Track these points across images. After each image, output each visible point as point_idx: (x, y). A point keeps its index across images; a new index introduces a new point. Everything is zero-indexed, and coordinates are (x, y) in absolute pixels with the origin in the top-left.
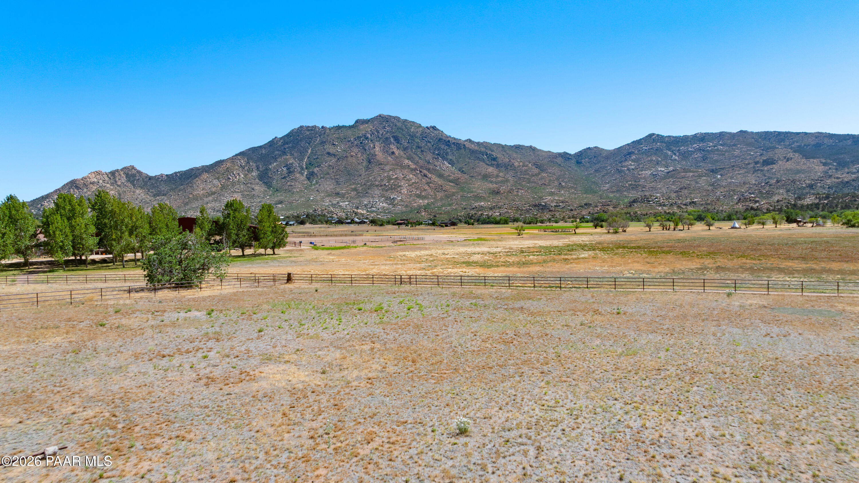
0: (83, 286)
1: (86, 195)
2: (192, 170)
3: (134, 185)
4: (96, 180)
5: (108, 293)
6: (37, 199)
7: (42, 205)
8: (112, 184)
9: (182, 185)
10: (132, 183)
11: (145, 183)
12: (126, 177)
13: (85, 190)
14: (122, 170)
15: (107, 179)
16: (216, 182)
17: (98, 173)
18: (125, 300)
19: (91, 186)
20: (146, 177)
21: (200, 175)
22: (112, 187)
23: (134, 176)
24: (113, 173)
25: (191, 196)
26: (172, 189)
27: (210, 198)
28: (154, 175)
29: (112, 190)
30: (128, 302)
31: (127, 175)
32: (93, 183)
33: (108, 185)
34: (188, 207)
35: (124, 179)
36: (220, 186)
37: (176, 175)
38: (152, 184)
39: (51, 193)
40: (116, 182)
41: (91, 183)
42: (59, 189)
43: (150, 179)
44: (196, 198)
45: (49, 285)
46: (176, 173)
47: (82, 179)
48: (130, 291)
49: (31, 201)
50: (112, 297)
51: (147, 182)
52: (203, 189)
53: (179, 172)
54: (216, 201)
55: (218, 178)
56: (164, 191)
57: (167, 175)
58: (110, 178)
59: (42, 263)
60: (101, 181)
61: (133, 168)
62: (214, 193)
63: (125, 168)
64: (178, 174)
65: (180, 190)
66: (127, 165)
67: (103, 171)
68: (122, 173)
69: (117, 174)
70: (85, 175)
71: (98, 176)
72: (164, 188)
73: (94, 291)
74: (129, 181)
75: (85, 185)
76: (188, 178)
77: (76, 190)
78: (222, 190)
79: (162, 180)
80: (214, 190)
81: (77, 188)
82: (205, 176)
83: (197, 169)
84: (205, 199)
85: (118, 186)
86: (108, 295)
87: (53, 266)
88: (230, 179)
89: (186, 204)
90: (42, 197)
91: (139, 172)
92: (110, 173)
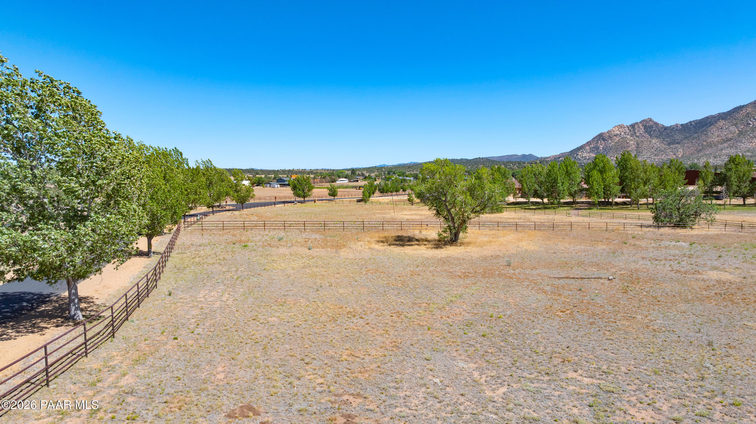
0: (611, 221)
1: (611, 145)
2: (707, 118)
3: (651, 136)
4: (618, 133)
5: (628, 226)
6: (574, 150)
7: (577, 155)
8: (632, 135)
9: (696, 133)
10: (649, 133)
11: (661, 133)
12: (644, 129)
13: (610, 141)
14: (641, 122)
15: (628, 131)
16: (733, 128)
17: (621, 126)
18: (638, 231)
19: (615, 137)
20: (662, 128)
21: (716, 122)
22: (631, 138)
23: (652, 127)
24: (633, 126)
25: (705, 143)
26: (687, 138)
27: (726, 145)
28: (669, 126)
29: (631, 140)
30: (640, 233)
31: (645, 127)
32: (616, 135)
33: (629, 137)
34: (700, 154)
35: (642, 130)
36: (737, 132)
37: (691, 124)
38: (668, 134)
39: (584, 145)
40: (635, 133)
41: (614, 135)
42: (589, 142)
43: (665, 129)
44: (710, 145)
45: (591, 218)
46: (690, 122)
47: (608, 133)
48: (641, 226)
49: (570, 152)
50: (630, 229)
51: (662, 132)
52: (718, 137)
53: (694, 121)
54: (731, 147)
55: (736, 125)
56: (678, 139)
57: (682, 125)
58: (630, 131)
59: (583, 203)
60: (623, 133)
61: (651, 120)
62: (730, 140)
63: (644, 121)
64: (693, 123)
65: (693, 139)
66: (646, 118)
67: (625, 125)
68: (640, 125)
69: (636, 126)
70: (610, 128)
71: (620, 129)
72: (678, 137)
73: (618, 224)
74: (646, 132)
75: (610, 137)
76: (703, 127)
77: (602, 142)
78: (739, 136)
79: (676, 130)
80: (730, 136)
81: (604, 140)
82: (721, 123)
83: (713, 117)
84: (719, 146)
85: (637, 136)
86: (628, 228)
87: (591, 205)
88: (750, 124)
89: (700, 151)
90: (578, 148)
91: (656, 124)
92: (630, 126)
